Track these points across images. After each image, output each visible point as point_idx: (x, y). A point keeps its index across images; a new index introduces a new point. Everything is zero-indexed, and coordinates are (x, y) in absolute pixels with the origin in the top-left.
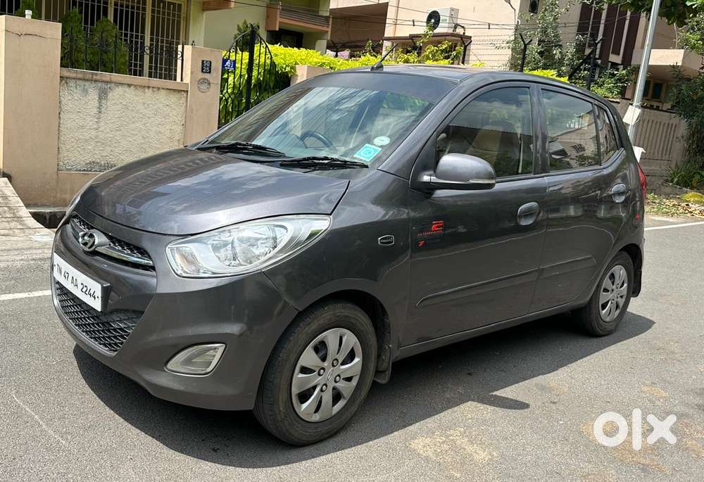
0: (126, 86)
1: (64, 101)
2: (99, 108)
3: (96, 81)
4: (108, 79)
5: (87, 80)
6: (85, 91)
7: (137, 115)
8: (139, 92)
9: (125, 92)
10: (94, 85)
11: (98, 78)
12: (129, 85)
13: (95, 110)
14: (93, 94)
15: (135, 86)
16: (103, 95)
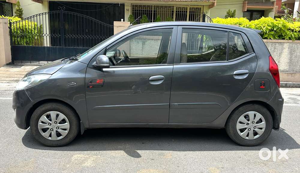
0: (151, 40)
1: (131, 46)
2: (142, 47)
3: (141, 39)
4: (145, 38)
5: (139, 39)
6: (138, 42)
7: (155, 49)
8: (155, 42)
9: (151, 42)
10: (141, 40)
11: (142, 38)
12: (152, 40)
13: (141, 48)
14: (141, 43)
15: (154, 39)
16: (144, 44)
